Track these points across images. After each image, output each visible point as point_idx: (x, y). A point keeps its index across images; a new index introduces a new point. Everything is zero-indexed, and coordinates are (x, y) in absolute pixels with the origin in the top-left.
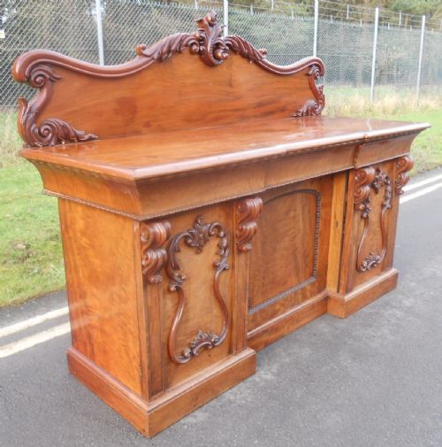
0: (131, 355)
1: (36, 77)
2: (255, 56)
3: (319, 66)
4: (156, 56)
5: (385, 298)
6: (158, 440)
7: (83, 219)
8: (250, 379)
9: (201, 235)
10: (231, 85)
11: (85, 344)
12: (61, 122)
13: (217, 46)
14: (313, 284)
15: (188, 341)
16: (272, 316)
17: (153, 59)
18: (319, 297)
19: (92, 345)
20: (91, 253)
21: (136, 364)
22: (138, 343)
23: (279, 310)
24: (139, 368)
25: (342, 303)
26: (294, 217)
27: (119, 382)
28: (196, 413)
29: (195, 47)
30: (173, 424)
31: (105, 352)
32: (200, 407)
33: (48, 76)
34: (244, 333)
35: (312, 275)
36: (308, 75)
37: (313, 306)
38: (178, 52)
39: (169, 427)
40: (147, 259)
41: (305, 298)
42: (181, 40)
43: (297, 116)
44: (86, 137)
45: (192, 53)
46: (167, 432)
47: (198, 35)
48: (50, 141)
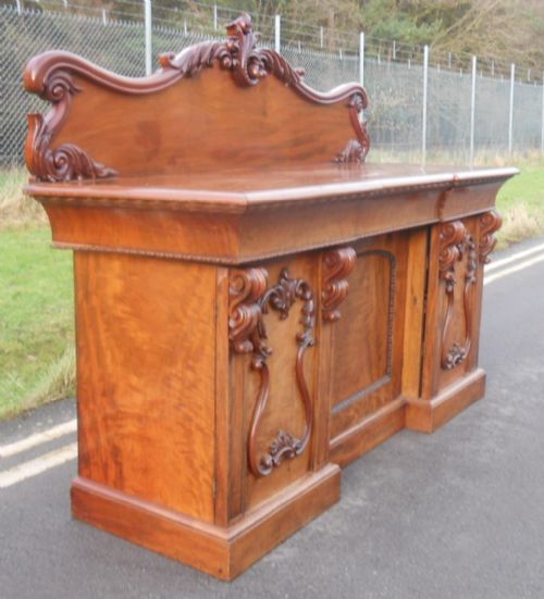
0: (197, 463)
1: (55, 87)
2: (291, 76)
3: (362, 95)
4: (185, 69)
5: (475, 408)
6: (241, 582)
7: (121, 277)
8: (336, 507)
9: (288, 294)
10: (264, 114)
11: (106, 466)
12: (79, 150)
13: (252, 60)
14: (386, 386)
15: (269, 444)
16: (347, 425)
17: (182, 72)
18: (395, 404)
19: (119, 465)
20: (132, 324)
21: (206, 476)
22: (212, 442)
23: (353, 418)
24: (211, 481)
25: (428, 411)
26: (368, 288)
27: (172, 510)
28: (280, 549)
29: (227, 61)
30: (254, 563)
31: (146, 471)
32: (282, 542)
33: (68, 87)
34: (326, 441)
35: (386, 373)
36: (349, 106)
37: (390, 416)
38: (208, 65)
39: (250, 566)
40: (238, 318)
41: (380, 404)
42: (213, 51)
43: (340, 161)
44: (105, 172)
45: (223, 67)
46: (250, 572)
47: (230, 45)
48: (64, 175)
